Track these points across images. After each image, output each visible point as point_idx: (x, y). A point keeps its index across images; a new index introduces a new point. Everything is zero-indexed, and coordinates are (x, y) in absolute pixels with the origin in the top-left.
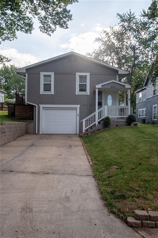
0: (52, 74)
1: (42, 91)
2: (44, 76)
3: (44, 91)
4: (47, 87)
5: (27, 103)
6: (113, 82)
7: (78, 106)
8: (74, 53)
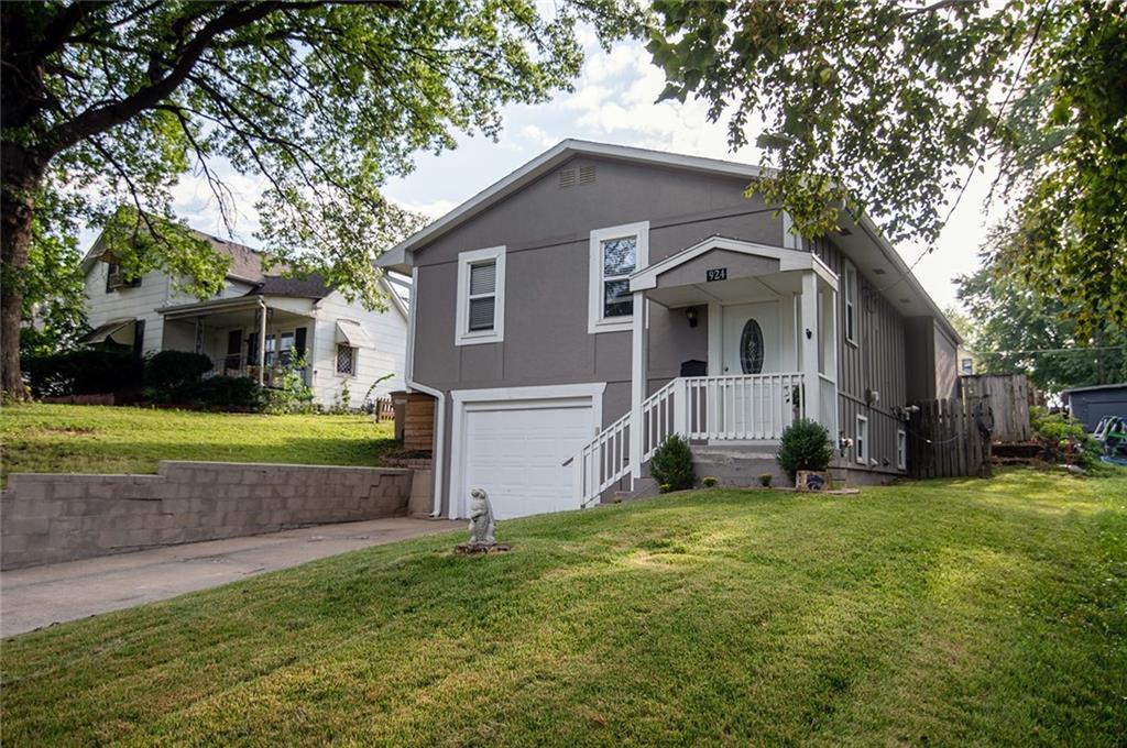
0: (498, 254)
1: (463, 335)
2: (474, 267)
3: (471, 330)
4: (481, 316)
5: (413, 389)
6: (715, 249)
7: (597, 389)
8: (573, 146)
